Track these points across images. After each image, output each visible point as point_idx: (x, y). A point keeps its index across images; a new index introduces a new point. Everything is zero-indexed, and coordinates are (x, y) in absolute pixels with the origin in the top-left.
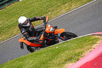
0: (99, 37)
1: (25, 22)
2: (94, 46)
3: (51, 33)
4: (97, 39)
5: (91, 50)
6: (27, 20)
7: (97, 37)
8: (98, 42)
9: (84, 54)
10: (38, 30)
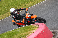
0: (36, 26)
1: (14, 11)
2: (33, 31)
3: (29, 18)
4: (35, 27)
5: (31, 33)
6: (15, 10)
7: (35, 26)
8: (36, 29)
9: (27, 36)
10: (22, 16)
